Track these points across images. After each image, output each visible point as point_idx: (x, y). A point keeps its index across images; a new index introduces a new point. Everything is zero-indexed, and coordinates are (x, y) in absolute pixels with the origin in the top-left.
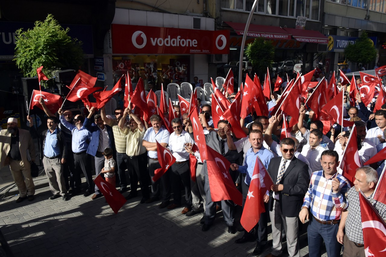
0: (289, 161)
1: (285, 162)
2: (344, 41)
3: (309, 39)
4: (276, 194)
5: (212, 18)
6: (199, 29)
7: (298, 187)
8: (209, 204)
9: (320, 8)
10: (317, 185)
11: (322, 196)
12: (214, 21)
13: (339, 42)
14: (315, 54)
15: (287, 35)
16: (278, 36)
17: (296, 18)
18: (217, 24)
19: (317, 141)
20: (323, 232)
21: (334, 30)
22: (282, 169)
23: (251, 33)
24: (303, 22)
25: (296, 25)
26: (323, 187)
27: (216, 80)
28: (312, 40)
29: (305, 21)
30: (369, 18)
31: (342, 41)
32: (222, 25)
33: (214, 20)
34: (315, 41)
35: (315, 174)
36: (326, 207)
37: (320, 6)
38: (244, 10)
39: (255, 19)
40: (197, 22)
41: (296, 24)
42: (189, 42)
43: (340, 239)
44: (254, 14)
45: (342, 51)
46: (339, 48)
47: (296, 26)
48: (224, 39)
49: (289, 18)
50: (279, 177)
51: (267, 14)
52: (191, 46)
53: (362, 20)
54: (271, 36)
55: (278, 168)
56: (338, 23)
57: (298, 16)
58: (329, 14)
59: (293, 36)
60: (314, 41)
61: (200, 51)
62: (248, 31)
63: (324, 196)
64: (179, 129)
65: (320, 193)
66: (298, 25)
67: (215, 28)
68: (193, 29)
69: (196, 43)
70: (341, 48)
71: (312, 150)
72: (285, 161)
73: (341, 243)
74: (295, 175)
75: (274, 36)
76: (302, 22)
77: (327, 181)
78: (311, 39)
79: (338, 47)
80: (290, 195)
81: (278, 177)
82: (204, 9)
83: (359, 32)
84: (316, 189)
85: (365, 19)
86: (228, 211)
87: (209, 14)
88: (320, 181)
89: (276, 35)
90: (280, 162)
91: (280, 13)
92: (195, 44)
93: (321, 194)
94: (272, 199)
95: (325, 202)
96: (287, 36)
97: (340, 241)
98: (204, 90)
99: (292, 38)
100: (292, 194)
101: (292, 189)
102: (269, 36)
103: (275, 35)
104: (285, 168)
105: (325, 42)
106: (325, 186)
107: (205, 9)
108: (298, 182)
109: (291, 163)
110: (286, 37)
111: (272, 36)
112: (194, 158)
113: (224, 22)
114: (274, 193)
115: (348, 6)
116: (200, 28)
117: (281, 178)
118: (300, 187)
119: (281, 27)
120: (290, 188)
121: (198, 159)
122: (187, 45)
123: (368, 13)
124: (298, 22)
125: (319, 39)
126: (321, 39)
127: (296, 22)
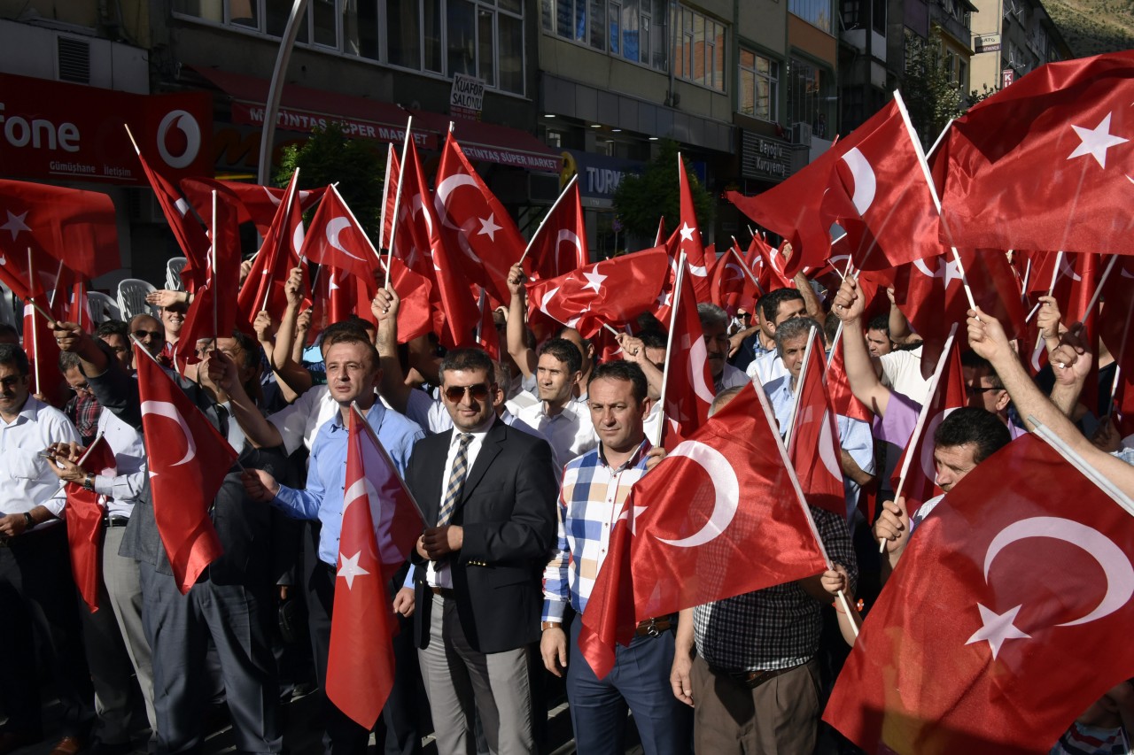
0: (479, 437)
1: (465, 444)
2: (609, 172)
3: (499, 152)
4: (437, 569)
5: (136, 45)
6: (87, 85)
7: (519, 529)
8: (167, 692)
9: (527, 53)
10: (585, 498)
12: (147, 58)
13: (594, 173)
14: (521, 210)
15: (424, 133)
16: (392, 131)
17: (450, 80)
18: (157, 71)
19: (565, 378)
20: (624, 671)
21: (575, 132)
22: (455, 470)
23: (294, 113)
24: (475, 97)
25: (452, 103)
26: (607, 499)
27: (168, 269)
28: (510, 159)
29: (481, 91)
30: (678, 102)
31: (603, 171)
32: (178, 77)
33: (146, 54)
34: (522, 160)
35: (574, 465)
37: (526, 47)
38: (260, 31)
39: (304, 68)
40: (73, 55)
41: (452, 99)
42: (44, 131)
43: (681, 687)
44: (296, 49)
45: (607, 204)
46: (596, 194)
47: (453, 109)
48: (190, 125)
49: (425, 78)
50: (446, 502)
51: (347, 56)
52: (52, 146)
53: (656, 106)
54: (366, 132)
55: (443, 468)
56: (585, 110)
57: (456, 74)
58: (557, 78)
60: (516, 161)
61: (93, 169)
62: (281, 104)
64: (12, 389)
65: (598, 525)
66: (459, 105)
67: (152, 85)
68: (57, 79)
69: (76, 136)
70: (602, 196)
71: (549, 420)
72: (464, 437)
73: (687, 701)
74: (504, 483)
75: (377, 132)
76: (472, 95)
77: (618, 474)
78: (504, 152)
79: (591, 190)
80: (491, 565)
81: (442, 503)
82: (99, 10)
83: (652, 145)
84: (584, 515)
85: (667, 104)
86: (255, 709)
87: (122, 33)
88: (594, 481)
89: (386, 130)
90: (448, 449)
91: (394, 55)
92: (70, 143)
94: (424, 594)
96: (424, 136)
97: (683, 693)
98: (120, 303)
100: (497, 557)
101: (497, 536)
102: (361, 130)
103: (383, 127)
104: (464, 462)
105: (553, 165)
107: (104, 13)
108: (516, 508)
109: (485, 442)
110: (422, 138)
111: (371, 131)
112: (91, 500)
113: (185, 68)
114: (431, 566)
115: (612, 58)
116: (87, 81)
117: (451, 503)
118: (525, 527)
119: (399, 105)
120: (489, 536)
121: (109, 504)
122: (37, 144)
123: (673, 87)
124: (459, 93)
125: (531, 155)
126: (538, 157)
127: (452, 94)
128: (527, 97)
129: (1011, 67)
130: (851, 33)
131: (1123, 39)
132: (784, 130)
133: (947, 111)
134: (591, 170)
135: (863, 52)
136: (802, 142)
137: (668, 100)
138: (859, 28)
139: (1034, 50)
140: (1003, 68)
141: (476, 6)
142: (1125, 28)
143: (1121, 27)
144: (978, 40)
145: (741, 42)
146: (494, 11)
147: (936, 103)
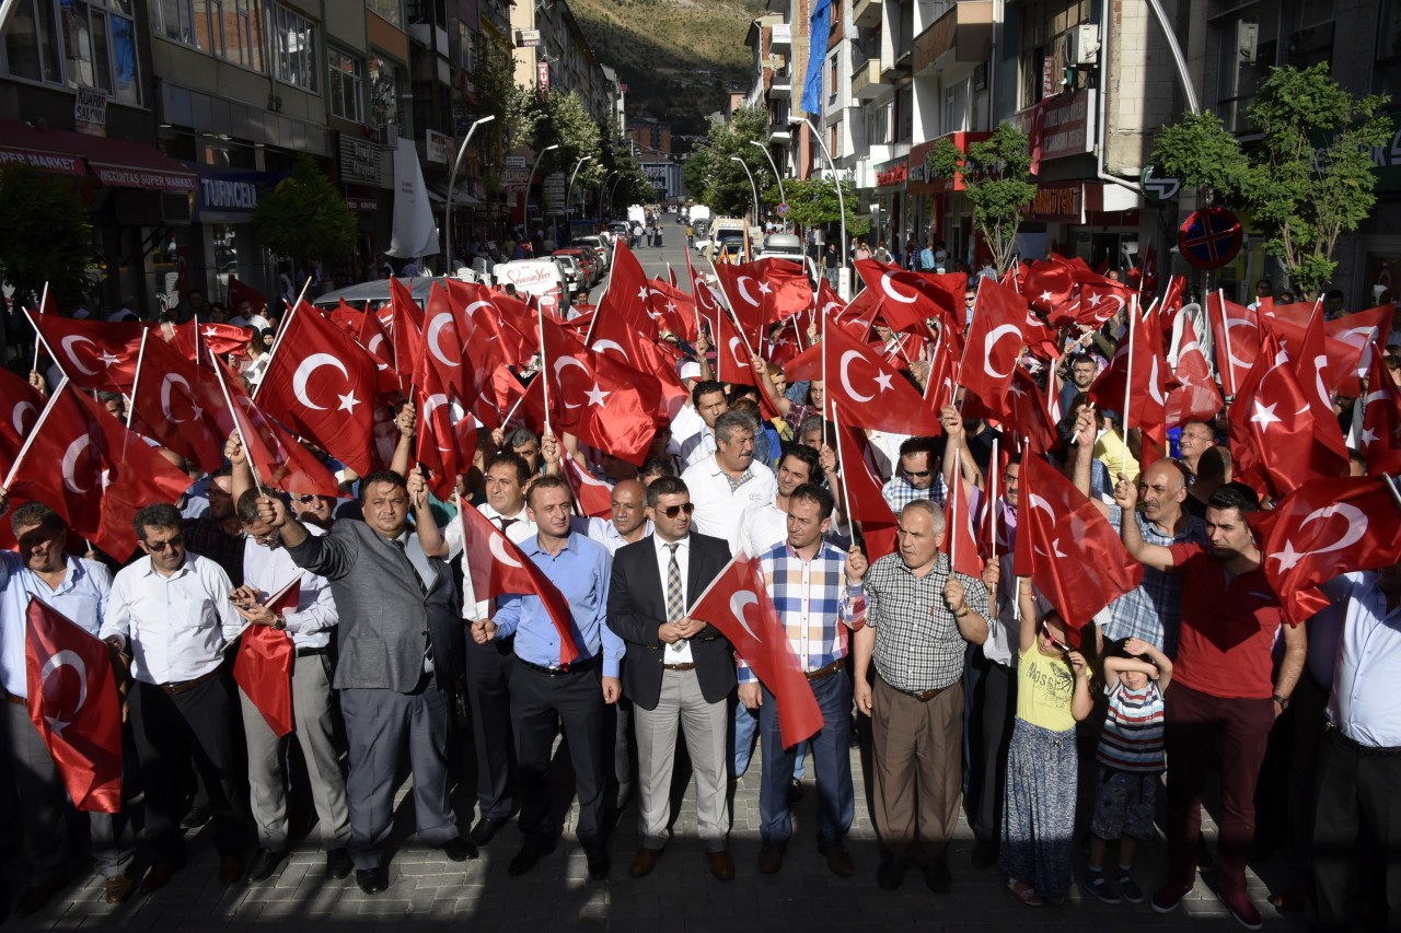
0: (685, 544)
1: (674, 551)
2: (221, 182)
3: (138, 173)
8: (374, 792)
9: (140, 59)
10: (785, 581)
11: (805, 606)
13: (208, 185)
15: (68, 158)
16: (41, 158)
17: (72, 91)
21: (187, 143)
26: (803, 582)
31: (216, 182)
34: (158, 181)
36: (821, 631)
37: (139, 50)
41: (77, 114)
43: (864, 702)
46: (212, 208)
47: (78, 123)
49: (48, 91)
53: (261, 112)
54: (18, 160)
58: (173, 85)
59: (90, 163)
60: (153, 182)
63: (812, 605)
70: (219, 209)
72: (672, 547)
75: (27, 159)
76: (95, 108)
77: (809, 564)
78: (144, 172)
79: (207, 202)
83: (257, 153)
84: (785, 594)
85: (270, 108)
89: (35, 157)
93: (803, 601)
95: (818, 620)
96: (72, 161)
97: (865, 707)
99: (88, 168)
102: (11, 159)
103: (32, 153)
105: (189, 184)
106: (806, 577)
110: (70, 164)
111: (21, 159)
119: (29, 123)
123: (274, 90)
124: (83, 106)
125: (169, 175)
126: (174, 176)
127: (76, 107)
128: (145, 106)
129: (544, 61)
130: (415, 26)
131: (607, 24)
132: (371, 131)
133: (518, 112)
134: (206, 181)
135: (429, 48)
136: (390, 143)
137: (270, 104)
138: (423, 22)
139: (559, 42)
140: (538, 61)
141: (89, 7)
142: (609, 13)
143: (605, 11)
144: (519, 34)
145: (330, 41)
146: (106, 11)
147: (506, 103)
